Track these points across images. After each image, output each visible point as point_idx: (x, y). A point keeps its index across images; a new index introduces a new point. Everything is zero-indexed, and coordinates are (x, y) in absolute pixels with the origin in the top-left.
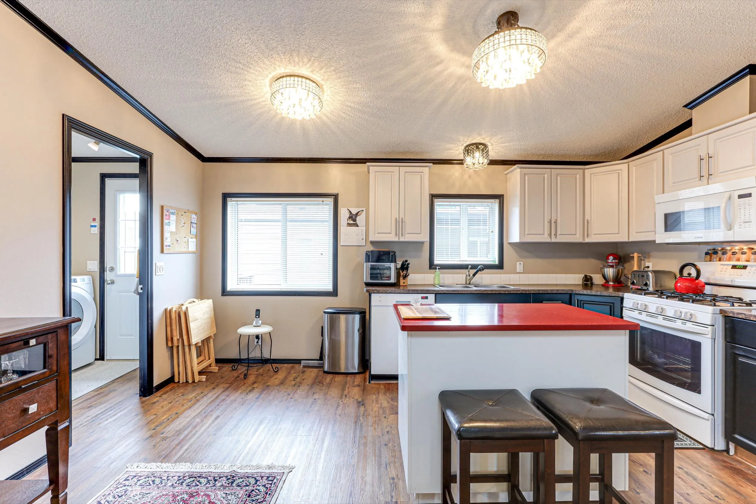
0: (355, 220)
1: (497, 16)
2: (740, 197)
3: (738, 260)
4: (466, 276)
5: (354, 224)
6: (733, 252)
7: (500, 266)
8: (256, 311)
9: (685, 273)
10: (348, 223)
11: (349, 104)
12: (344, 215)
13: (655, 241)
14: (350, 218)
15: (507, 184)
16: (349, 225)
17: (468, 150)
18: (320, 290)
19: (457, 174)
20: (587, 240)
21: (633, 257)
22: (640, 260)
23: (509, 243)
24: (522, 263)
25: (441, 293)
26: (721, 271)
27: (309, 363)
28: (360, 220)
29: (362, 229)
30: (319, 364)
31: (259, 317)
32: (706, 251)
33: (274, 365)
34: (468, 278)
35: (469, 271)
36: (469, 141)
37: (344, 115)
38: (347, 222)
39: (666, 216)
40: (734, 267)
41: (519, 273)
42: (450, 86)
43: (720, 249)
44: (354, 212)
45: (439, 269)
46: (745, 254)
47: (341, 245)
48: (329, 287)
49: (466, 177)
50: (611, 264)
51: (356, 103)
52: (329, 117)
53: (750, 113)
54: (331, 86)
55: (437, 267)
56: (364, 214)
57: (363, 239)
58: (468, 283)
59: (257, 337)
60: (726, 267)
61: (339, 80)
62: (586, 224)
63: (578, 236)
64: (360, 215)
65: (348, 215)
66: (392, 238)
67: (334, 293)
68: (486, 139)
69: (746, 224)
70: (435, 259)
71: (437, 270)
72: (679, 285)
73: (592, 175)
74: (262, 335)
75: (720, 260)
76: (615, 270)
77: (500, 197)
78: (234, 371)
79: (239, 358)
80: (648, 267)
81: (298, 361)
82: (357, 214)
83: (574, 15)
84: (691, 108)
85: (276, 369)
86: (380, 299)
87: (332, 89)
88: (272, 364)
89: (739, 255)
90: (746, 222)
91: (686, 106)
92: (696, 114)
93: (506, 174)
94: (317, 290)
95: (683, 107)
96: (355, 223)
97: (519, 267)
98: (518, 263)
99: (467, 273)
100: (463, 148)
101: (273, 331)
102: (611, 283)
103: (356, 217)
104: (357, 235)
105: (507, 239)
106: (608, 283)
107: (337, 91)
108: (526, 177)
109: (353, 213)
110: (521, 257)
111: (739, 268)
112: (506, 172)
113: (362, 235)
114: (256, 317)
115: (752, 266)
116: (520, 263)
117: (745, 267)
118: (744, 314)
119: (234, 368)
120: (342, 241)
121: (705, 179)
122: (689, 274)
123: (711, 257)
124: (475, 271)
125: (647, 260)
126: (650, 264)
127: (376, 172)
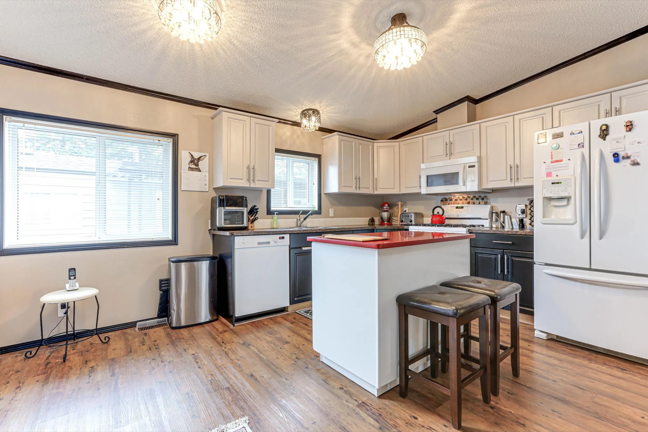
0: (197, 165)
1: (395, 13)
2: (469, 167)
3: (458, 204)
4: (297, 220)
5: (196, 169)
6: (455, 199)
7: (319, 212)
8: (69, 271)
9: (436, 213)
10: (189, 168)
11: (235, 42)
12: (184, 158)
13: (421, 193)
14: (191, 162)
15: (324, 146)
16: (191, 169)
17: (304, 114)
18: (154, 240)
19: (288, 133)
20: (376, 193)
21: (398, 204)
22: (402, 206)
23: (325, 193)
24: (333, 209)
25: (295, 233)
26: (451, 210)
27: (146, 324)
28: (203, 165)
29: (205, 173)
30: (158, 322)
31: (75, 278)
32: (441, 199)
33: (102, 336)
34: (299, 222)
35: (299, 216)
36: (309, 106)
37: (221, 52)
38: (188, 166)
39: (428, 177)
40: (457, 208)
41: (331, 217)
42: (329, 56)
43: (448, 198)
44: (196, 156)
45: (277, 214)
46: (461, 200)
47: (182, 190)
48: (169, 236)
49: (295, 136)
50: (386, 210)
51: (242, 43)
52: (204, 48)
53: (468, 122)
54: (231, 16)
55: (275, 213)
56: (207, 159)
57: (206, 185)
58: (299, 226)
59: (63, 306)
60: (453, 208)
61: (244, 13)
62: (375, 181)
63: (371, 189)
64: (202, 160)
65: (189, 159)
66: (243, 183)
67: (174, 241)
68: (322, 107)
69: (473, 182)
70: (272, 206)
71: (275, 215)
72: (434, 219)
73: (378, 147)
74: (74, 302)
75: (449, 204)
76: (388, 213)
77: (319, 157)
78: (31, 359)
79: (40, 338)
80: (405, 211)
81: (132, 325)
82: (199, 159)
83: (430, 33)
84: (437, 114)
85: (105, 340)
86: (244, 242)
87: (230, 19)
88: (99, 335)
89: (459, 201)
90: (472, 181)
91: (434, 112)
92: (439, 116)
93: (323, 139)
94: (151, 240)
95: (433, 112)
96: (197, 167)
97: (331, 213)
98: (330, 209)
99: (298, 218)
100: (301, 111)
101: (99, 293)
102: (386, 223)
103: (198, 162)
104: (199, 180)
105: (324, 191)
106: (384, 222)
107: (233, 24)
108: (342, 143)
109: (194, 157)
110: (333, 205)
111: (459, 208)
112: (323, 137)
113: (205, 180)
114: (70, 279)
115: (466, 206)
116: (332, 209)
117: (462, 207)
118: (481, 230)
119: (31, 354)
120: (183, 186)
121: (448, 156)
122: (438, 213)
123: (444, 202)
124: (305, 216)
125: (404, 207)
126: (407, 209)
127: (229, 118)
